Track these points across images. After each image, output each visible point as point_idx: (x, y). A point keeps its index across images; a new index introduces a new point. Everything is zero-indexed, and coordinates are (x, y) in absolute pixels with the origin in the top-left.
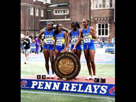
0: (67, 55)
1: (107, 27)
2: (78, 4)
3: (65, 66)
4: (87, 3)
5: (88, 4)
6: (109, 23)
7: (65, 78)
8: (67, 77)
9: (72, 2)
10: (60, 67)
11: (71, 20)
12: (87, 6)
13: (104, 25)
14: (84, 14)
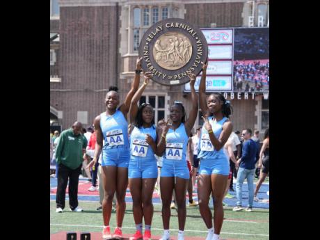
0: (168, 25)
1: (161, 104)
2: (85, 39)
3: (170, 52)
4: (109, 37)
5: (112, 39)
6: (169, 94)
7: (177, 79)
8: (181, 75)
9: (66, 33)
10: (157, 57)
11: (63, 80)
12: (109, 45)
13: (154, 99)
14: (99, 65)
